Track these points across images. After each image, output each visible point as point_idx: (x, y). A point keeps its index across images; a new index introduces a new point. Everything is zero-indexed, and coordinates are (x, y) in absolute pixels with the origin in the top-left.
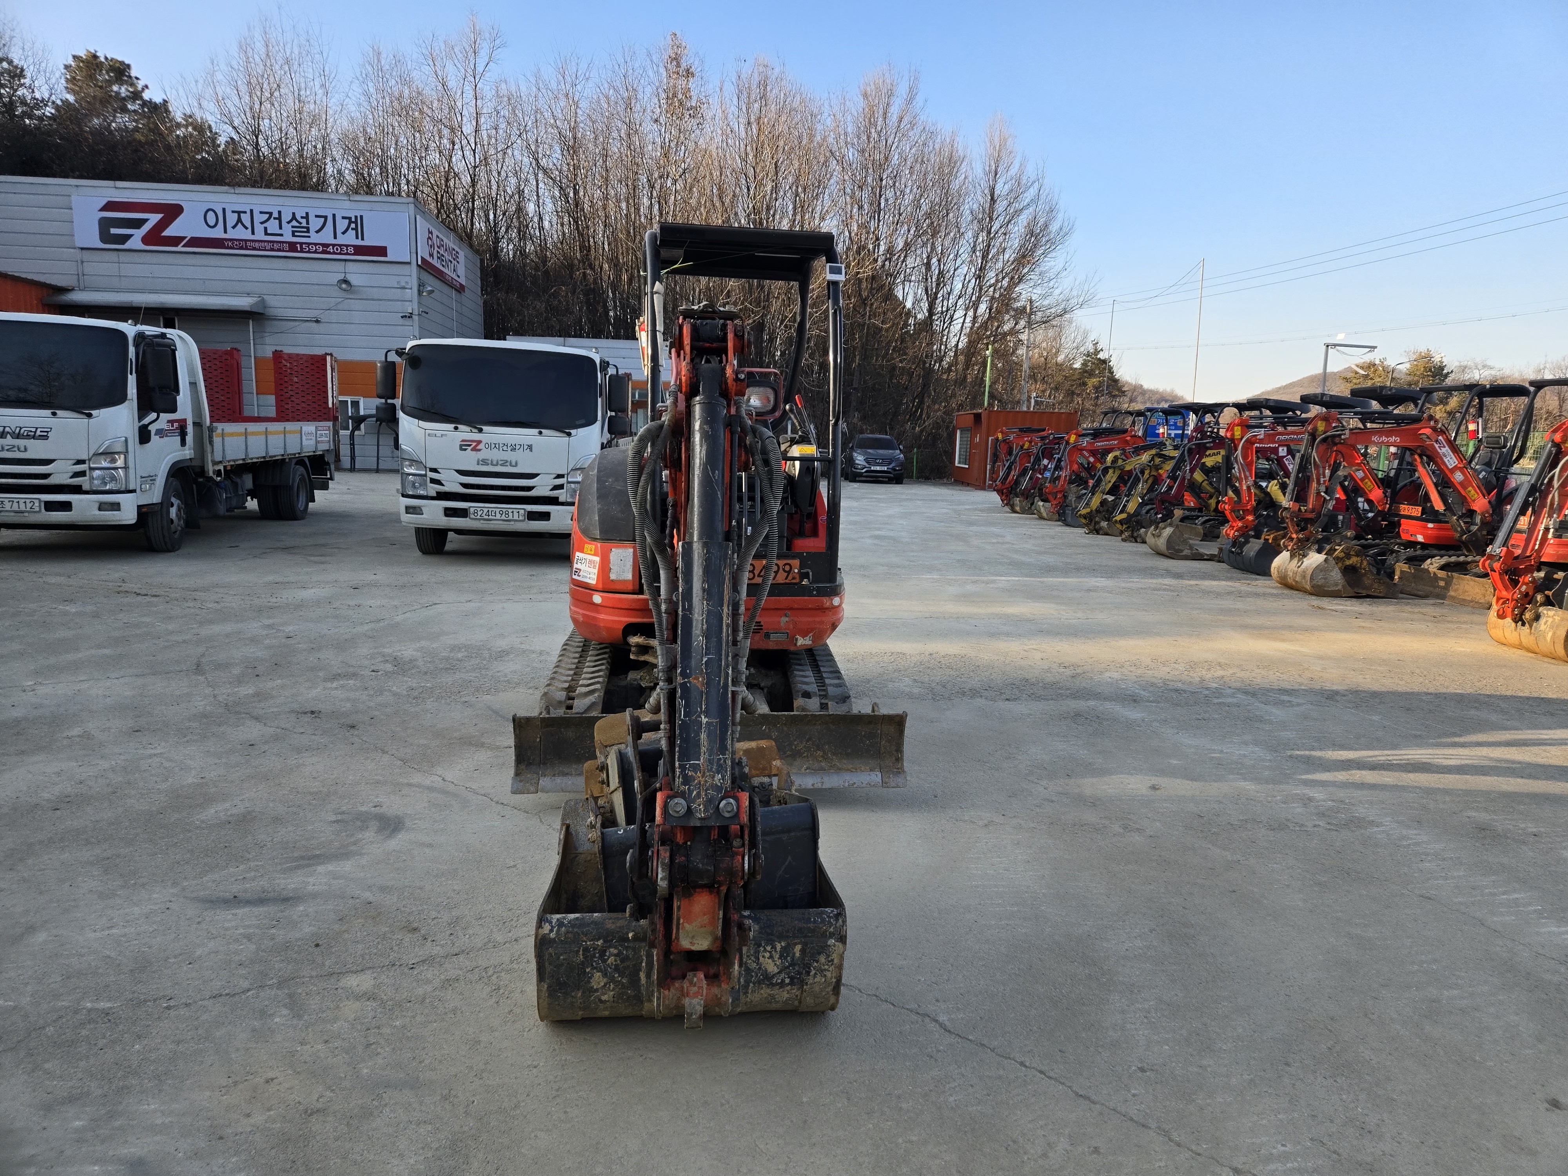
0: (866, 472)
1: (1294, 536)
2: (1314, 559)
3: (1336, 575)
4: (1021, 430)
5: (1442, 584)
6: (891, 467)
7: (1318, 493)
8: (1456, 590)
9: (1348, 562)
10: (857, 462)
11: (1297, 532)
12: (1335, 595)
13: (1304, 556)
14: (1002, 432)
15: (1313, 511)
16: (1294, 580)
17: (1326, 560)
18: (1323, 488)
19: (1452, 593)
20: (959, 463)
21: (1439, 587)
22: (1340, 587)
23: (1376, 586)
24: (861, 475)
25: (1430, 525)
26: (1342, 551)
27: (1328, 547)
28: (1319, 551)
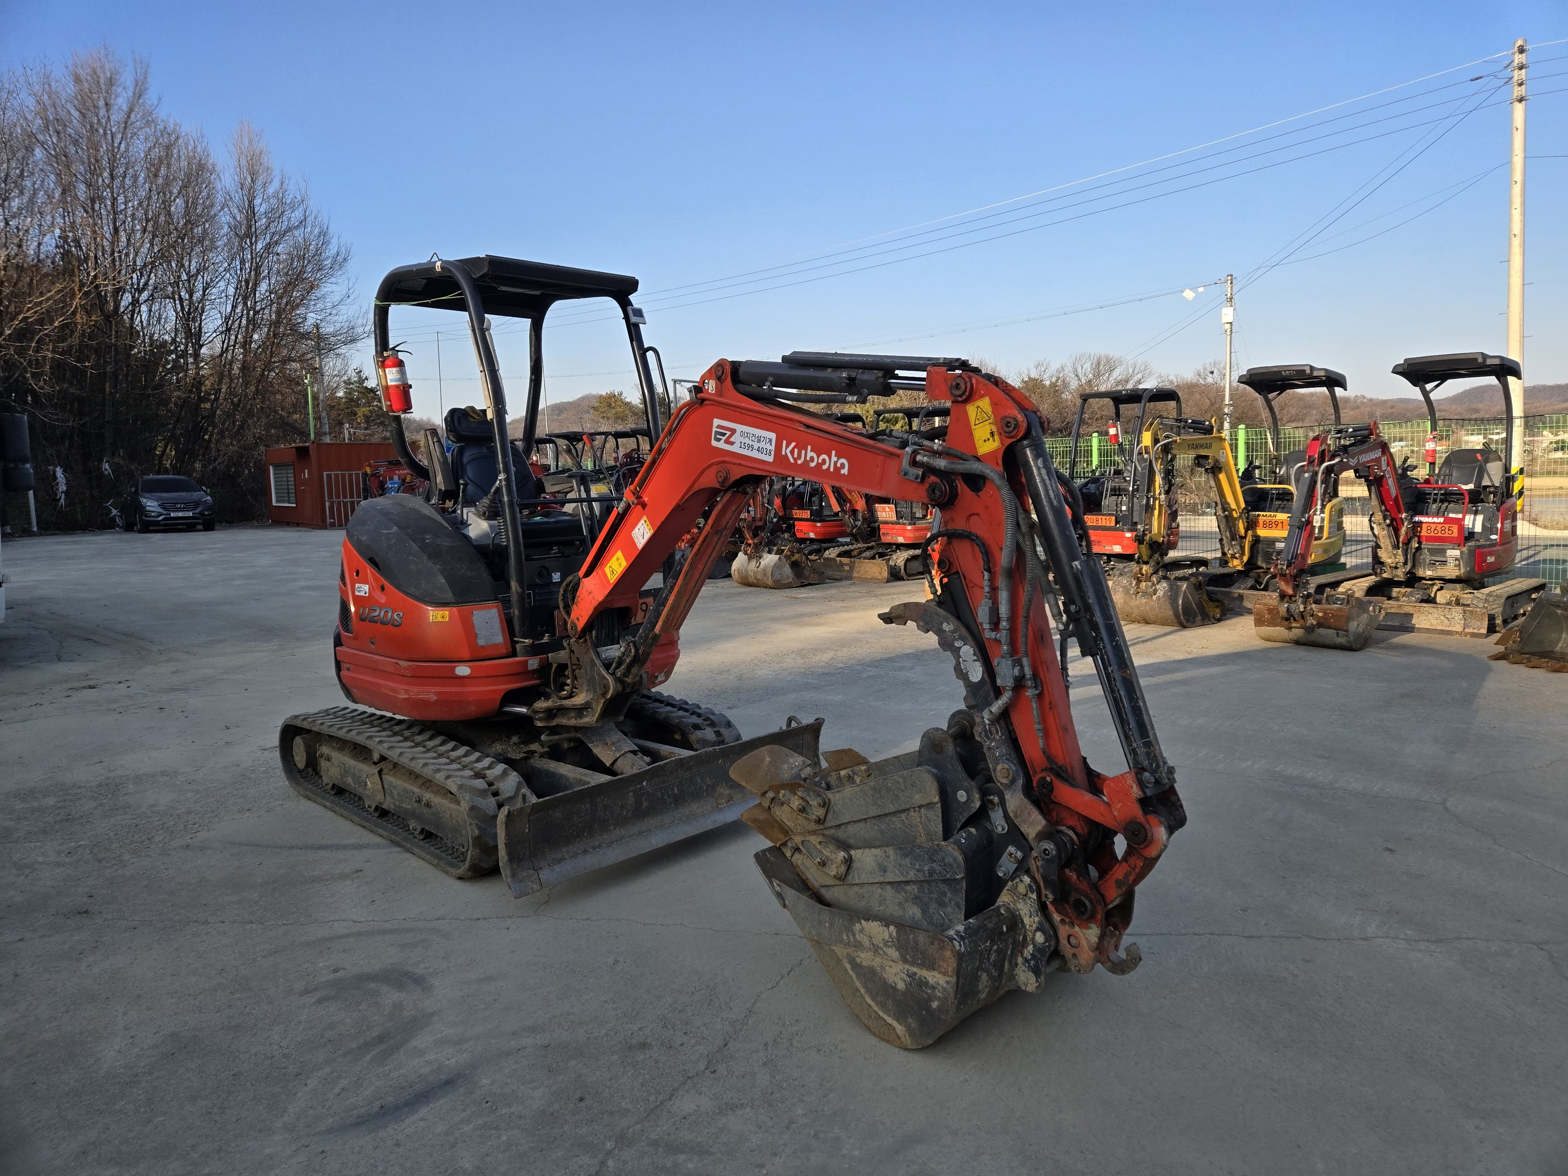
0: (164, 520)
1: (750, 541)
2: (769, 559)
3: (787, 570)
4: (390, 463)
5: (847, 568)
6: (197, 511)
7: (763, 504)
8: (858, 572)
9: (793, 559)
10: (148, 508)
11: (752, 539)
12: (789, 586)
13: (760, 558)
14: (370, 466)
15: (761, 520)
16: (756, 579)
17: (780, 559)
18: (766, 501)
19: (855, 575)
20: (277, 502)
21: (845, 571)
22: (791, 580)
23: (812, 575)
24: (157, 523)
25: (819, 524)
26: (789, 550)
27: (775, 548)
28: (770, 552)
